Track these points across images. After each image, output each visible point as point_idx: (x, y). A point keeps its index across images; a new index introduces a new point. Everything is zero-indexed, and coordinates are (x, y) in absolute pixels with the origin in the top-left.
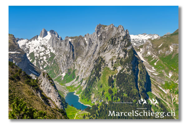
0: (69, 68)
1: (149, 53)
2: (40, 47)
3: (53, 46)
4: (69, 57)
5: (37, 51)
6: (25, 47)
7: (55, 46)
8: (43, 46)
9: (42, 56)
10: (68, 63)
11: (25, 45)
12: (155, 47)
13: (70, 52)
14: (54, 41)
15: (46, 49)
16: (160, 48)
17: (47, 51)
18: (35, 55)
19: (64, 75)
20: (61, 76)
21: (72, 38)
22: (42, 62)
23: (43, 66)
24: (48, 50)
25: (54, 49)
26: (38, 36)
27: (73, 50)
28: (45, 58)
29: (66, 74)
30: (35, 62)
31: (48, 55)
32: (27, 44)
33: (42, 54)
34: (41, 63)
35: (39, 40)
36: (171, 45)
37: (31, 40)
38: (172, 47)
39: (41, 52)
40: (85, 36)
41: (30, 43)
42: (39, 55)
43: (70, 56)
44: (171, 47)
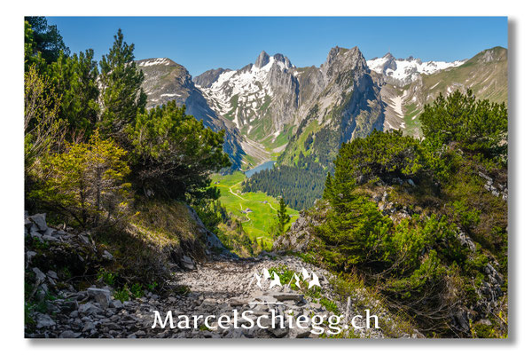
0: (287, 122)
1: (414, 99)
2: (253, 86)
3: (272, 84)
4: (288, 105)
5: (246, 92)
6: (228, 86)
7: (274, 84)
8: (257, 83)
9: (251, 102)
10: (285, 115)
11: (228, 81)
12: (426, 88)
13: (291, 95)
14: (274, 76)
15: (261, 89)
16: (431, 91)
17: (260, 93)
18: (240, 100)
19: (277, 134)
20: (273, 136)
21: (299, 70)
22: (249, 111)
23: (248, 119)
24: (263, 91)
25: (272, 89)
26: (251, 65)
27: (297, 92)
28: (255, 104)
29: (281, 133)
30: (237, 111)
31: (260, 100)
32: (232, 80)
33: (251, 98)
34: (246, 113)
35: (253, 73)
36: (450, 85)
37: (239, 73)
38: (451, 89)
39: (250, 95)
40: (322, 66)
41: (237, 77)
42: (247, 100)
43: (290, 102)
44: (449, 89)
